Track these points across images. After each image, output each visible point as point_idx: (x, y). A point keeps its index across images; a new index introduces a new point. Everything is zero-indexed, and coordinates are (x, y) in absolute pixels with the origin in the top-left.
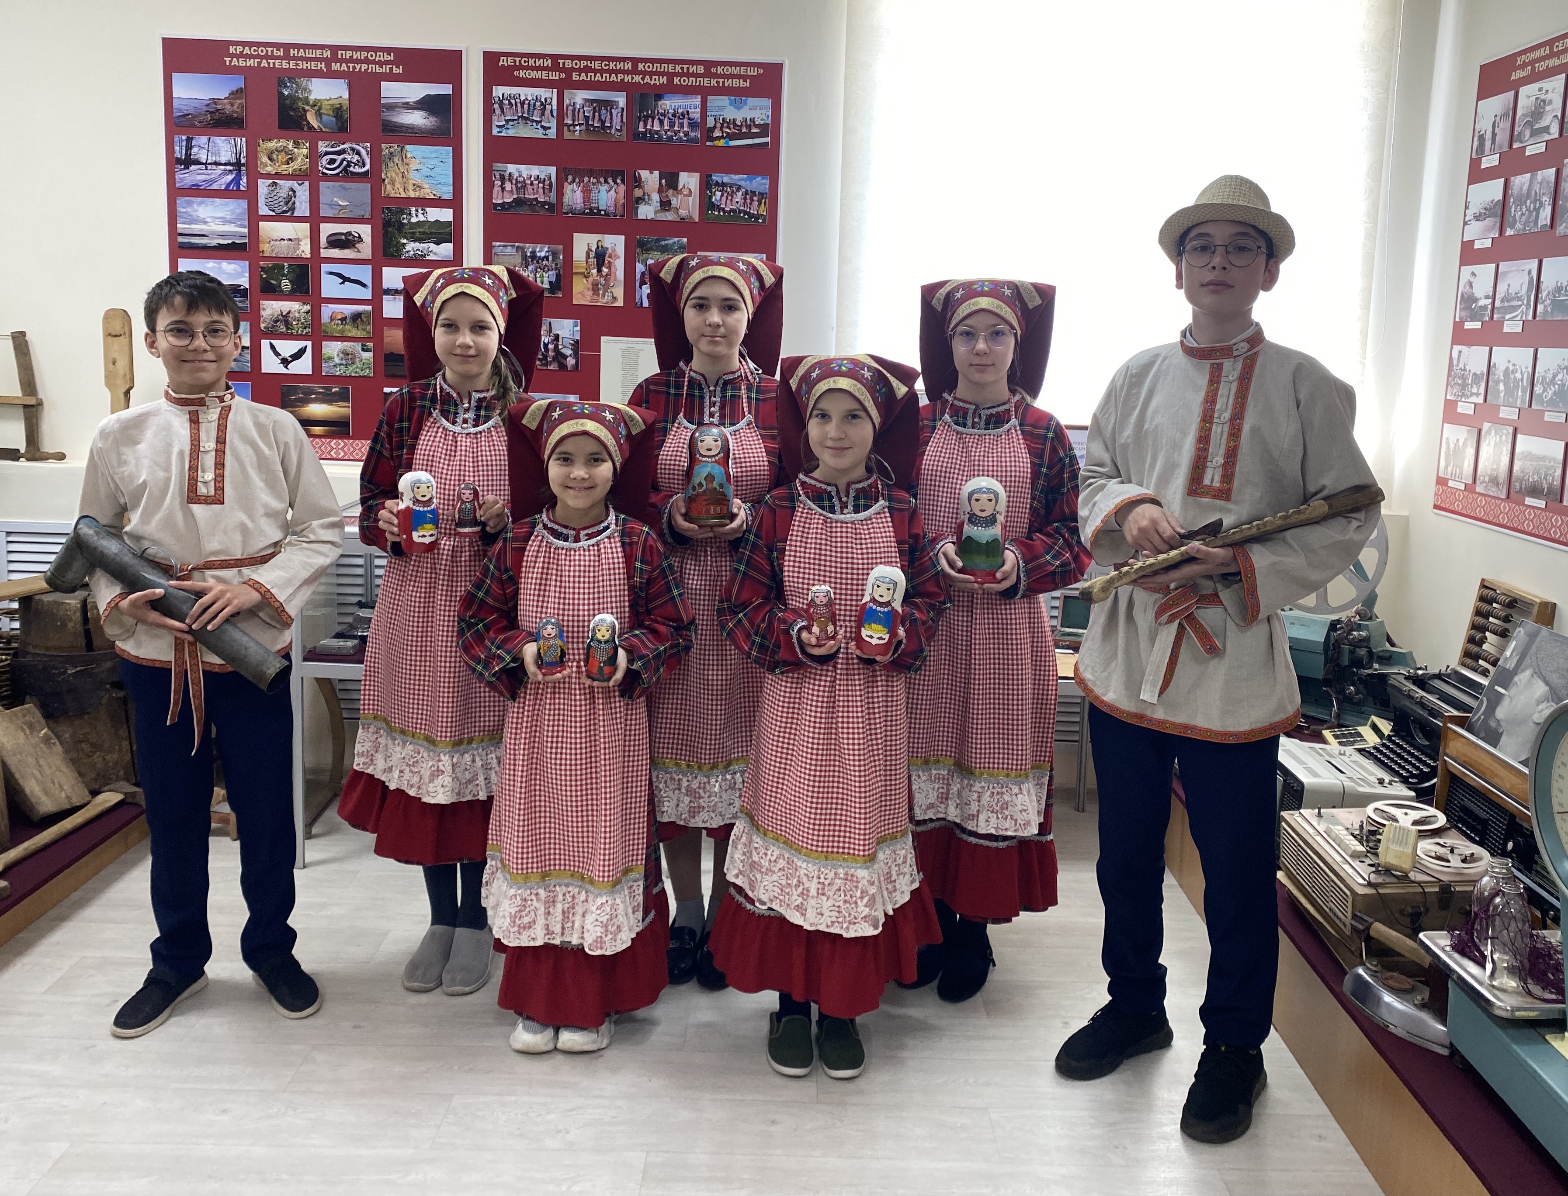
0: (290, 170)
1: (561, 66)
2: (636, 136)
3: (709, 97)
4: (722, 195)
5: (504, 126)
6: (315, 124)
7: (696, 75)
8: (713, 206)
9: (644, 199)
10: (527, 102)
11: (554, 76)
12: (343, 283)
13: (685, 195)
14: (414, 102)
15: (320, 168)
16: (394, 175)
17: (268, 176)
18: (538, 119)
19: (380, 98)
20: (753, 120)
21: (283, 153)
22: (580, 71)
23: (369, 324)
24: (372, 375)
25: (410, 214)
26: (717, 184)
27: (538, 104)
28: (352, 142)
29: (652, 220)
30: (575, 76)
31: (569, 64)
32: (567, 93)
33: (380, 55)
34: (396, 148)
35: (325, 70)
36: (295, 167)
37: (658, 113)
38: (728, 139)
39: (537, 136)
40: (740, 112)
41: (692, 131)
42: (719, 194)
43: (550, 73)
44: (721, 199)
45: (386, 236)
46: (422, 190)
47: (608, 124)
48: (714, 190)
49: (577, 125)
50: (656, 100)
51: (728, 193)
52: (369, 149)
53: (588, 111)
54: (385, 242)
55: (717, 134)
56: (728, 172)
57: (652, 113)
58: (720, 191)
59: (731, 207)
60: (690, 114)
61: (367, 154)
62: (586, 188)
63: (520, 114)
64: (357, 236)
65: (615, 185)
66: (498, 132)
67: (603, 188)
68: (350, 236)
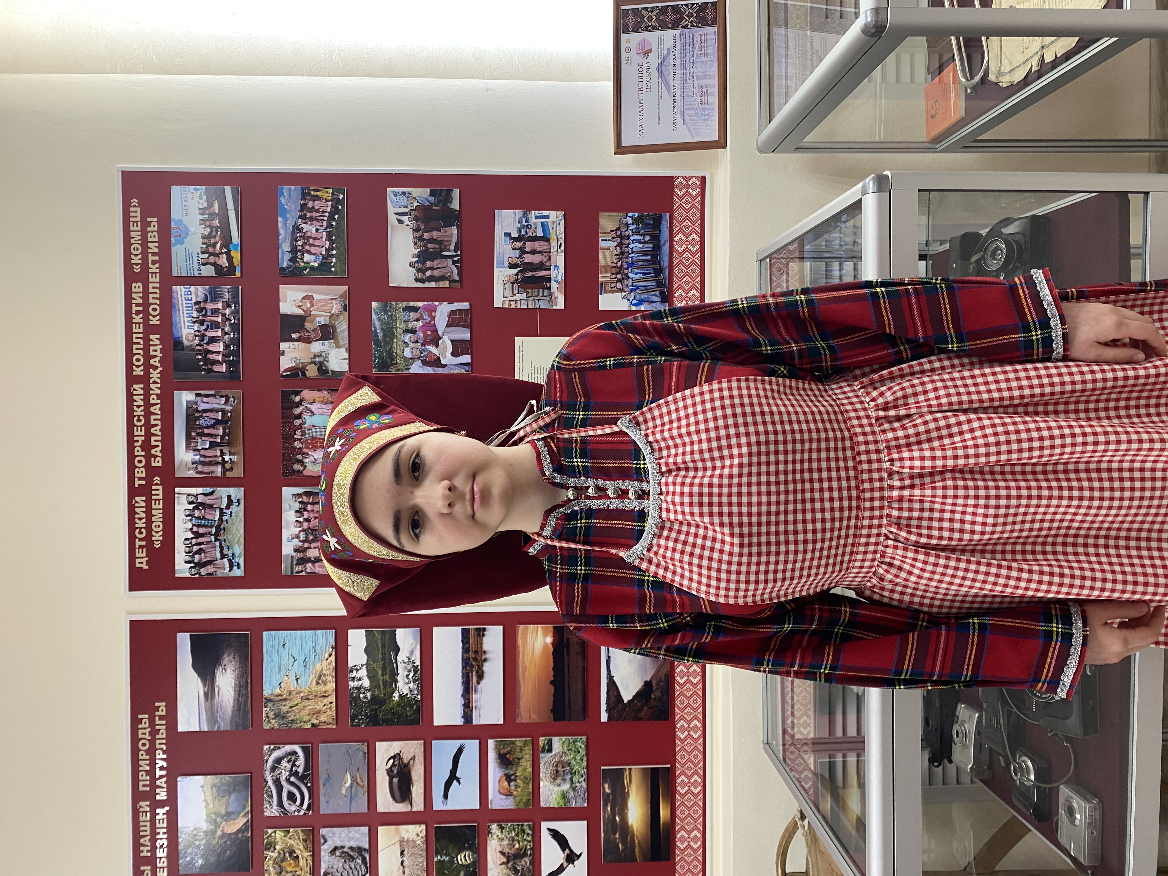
0: (306, 854)
1: (143, 482)
2: (232, 375)
3: (175, 274)
4: (309, 252)
5: (230, 561)
6: (241, 821)
7: (146, 293)
8: (325, 265)
9: (321, 363)
10: (195, 529)
11: (158, 492)
12: (458, 780)
13: (312, 305)
14: (205, 686)
15: (302, 813)
16: (306, 712)
18: (218, 513)
19: (200, 733)
20: (202, 211)
21: (283, 864)
22: (149, 457)
24: (584, 738)
25: (358, 688)
26: (293, 260)
27: (197, 513)
28: (262, 771)
29: (350, 351)
30: (157, 463)
31: (140, 472)
32: (178, 474)
33: (143, 734)
34: (268, 709)
35: (167, 808)
36: (302, 848)
37: (201, 345)
38: (231, 246)
39: (242, 514)
40: (192, 230)
41: (222, 297)
42: (307, 257)
43: (154, 497)
44: (314, 254)
45: (391, 720)
46: (324, 672)
47: (219, 416)
48: (302, 264)
49: (223, 459)
50: (183, 349)
51: (306, 243)
52: (272, 747)
53: (203, 443)
54: (399, 723)
55: (225, 260)
56: (276, 246)
57: (200, 355)
58: (303, 255)
59: (324, 239)
60: (200, 300)
61: (279, 748)
62: (310, 444)
63: (213, 538)
64: (392, 761)
65: (304, 403)
66: (239, 568)
67: (309, 420)
68: (393, 771)
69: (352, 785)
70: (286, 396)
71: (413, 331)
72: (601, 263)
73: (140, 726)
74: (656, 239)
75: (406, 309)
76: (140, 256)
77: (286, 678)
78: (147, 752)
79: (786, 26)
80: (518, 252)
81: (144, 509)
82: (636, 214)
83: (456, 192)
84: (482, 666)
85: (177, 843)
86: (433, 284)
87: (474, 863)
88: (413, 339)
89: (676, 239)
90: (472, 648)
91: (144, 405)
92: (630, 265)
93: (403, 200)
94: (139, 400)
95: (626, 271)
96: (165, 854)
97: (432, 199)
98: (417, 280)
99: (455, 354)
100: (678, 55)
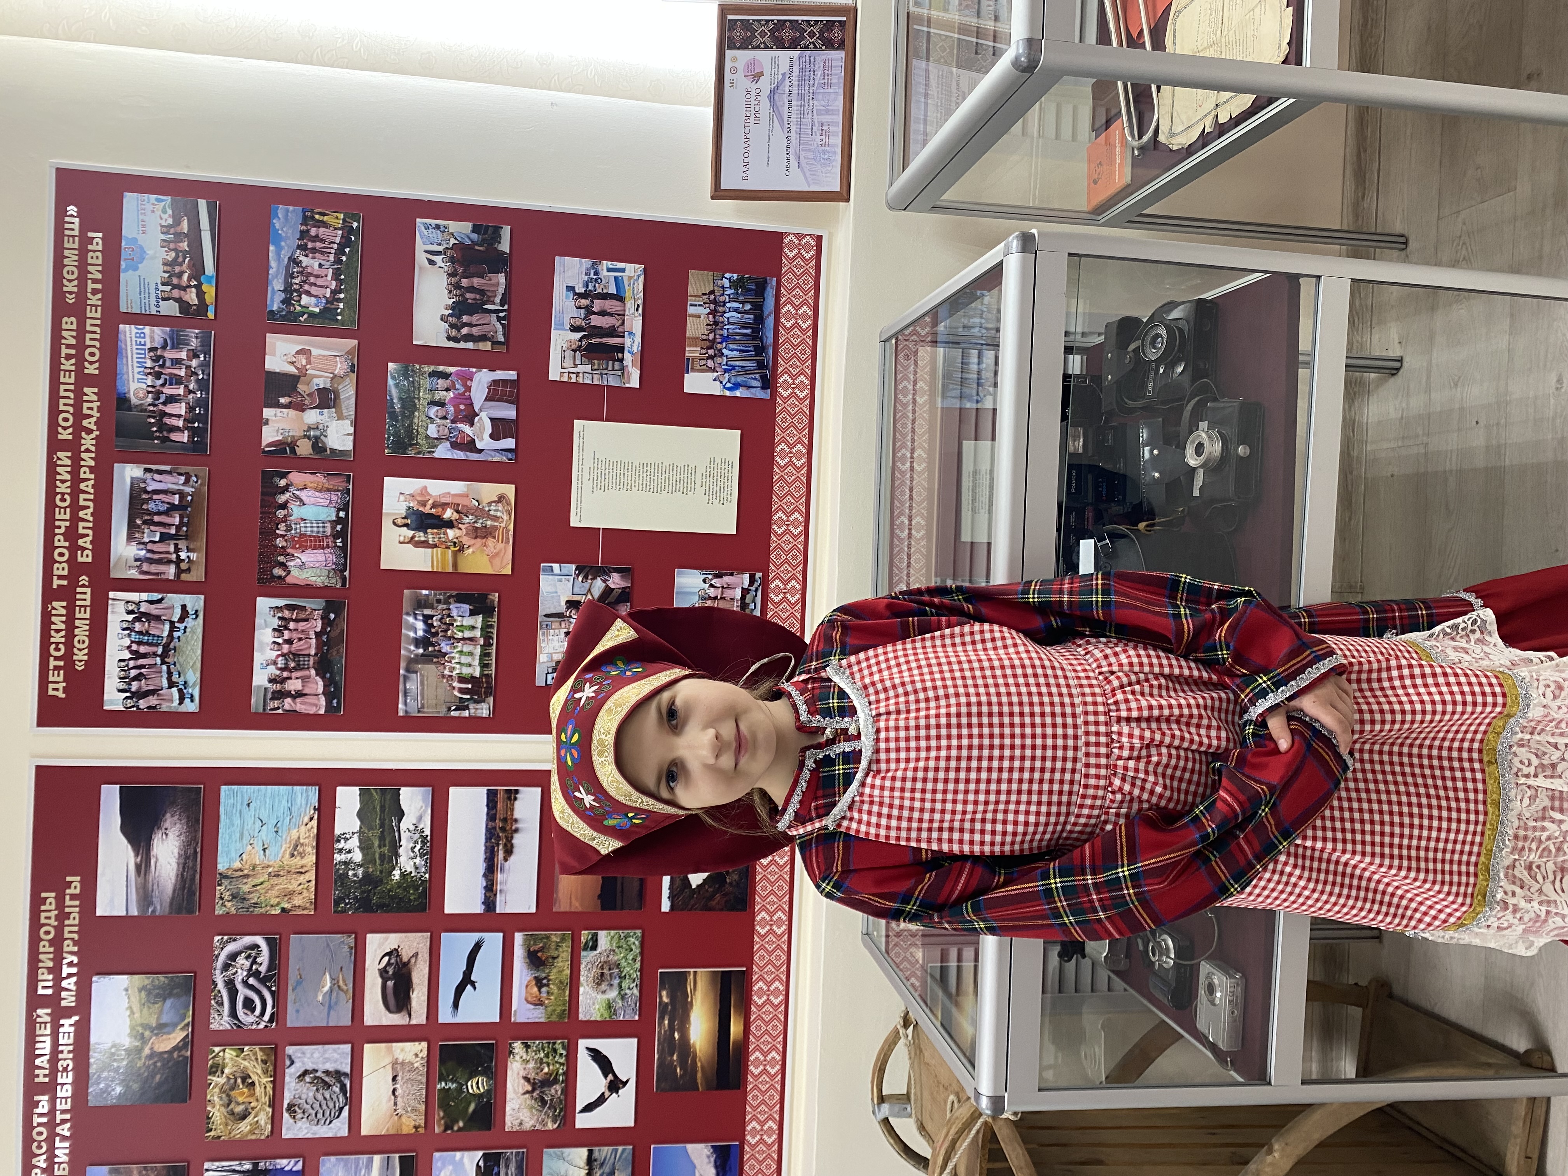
0: (264, 1080)
1: (65, 582)
2: (196, 447)
3: (123, 309)
4: (308, 293)
5: (180, 691)
6: (177, 1036)
7: (81, 332)
8: (328, 312)
9: (317, 438)
10: (134, 647)
11: (85, 596)
12: (473, 984)
13: (309, 362)
14: (137, 855)
15: (261, 1026)
16: (275, 892)
17: (276, 1121)
19: (127, 918)
20: (166, 229)
21: (233, 1093)
22: (74, 549)
23: (548, 937)
24: (639, 932)
25: (346, 863)
26: (287, 301)
27: (138, 626)
28: (211, 969)
29: (356, 424)
30: (85, 557)
31: (61, 569)
32: (115, 574)
33: (47, 918)
34: (223, 888)
35: (76, 1018)
36: (259, 1071)
37: (154, 405)
38: (202, 278)
39: (200, 630)
40: (150, 252)
41: (188, 344)
42: (305, 300)
43: (78, 603)
44: (315, 296)
45: (388, 906)
46: (302, 841)
47: (176, 499)
48: (298, 308)
49: (178, 557)
50: (130, 408)
51: (304, 282)
52: (226, 938)
53: (152, 535)
54: (399, 909)
55: (194, 296)
56: (265, 281)
57: (154, 417)
58: (300, 296)
59: (329, 278)
60: (156, 345)
61: (235, 940)
62: (297, 542)
63: (158, 660)
64: (387, 958)
65: (291, 489)
66: (192, 701)
67: (296, 511)
68: (387, 972)
69: (331, 990)
70: (268, 478)
71: (441, 404)
72: (689, 333)
73: (43, 908)
74: (758, 309)
75: (433, 374)
76: (76, 283)
77: (250, 847)
78: (51, 942)
79: (928, 59)
80: (582, 311)
81: (64, 619)
82: (735, 276)
83: (506, 231)
84: (512, 837)
85: (87, 1065)
86: (470, 345)
87: (488, 1091)
88: (440, 415)
89: (783, 311)
90: (500, 815)
91: (71, 480)
92: (725, 339)
93: (437, 235)
94: (64, 473)
95: (719, 346)
96: (70, 1079)
97: (475, 236)
98: (449, 338)
99: (494, 436)
100: (795, 83)
